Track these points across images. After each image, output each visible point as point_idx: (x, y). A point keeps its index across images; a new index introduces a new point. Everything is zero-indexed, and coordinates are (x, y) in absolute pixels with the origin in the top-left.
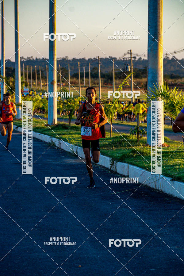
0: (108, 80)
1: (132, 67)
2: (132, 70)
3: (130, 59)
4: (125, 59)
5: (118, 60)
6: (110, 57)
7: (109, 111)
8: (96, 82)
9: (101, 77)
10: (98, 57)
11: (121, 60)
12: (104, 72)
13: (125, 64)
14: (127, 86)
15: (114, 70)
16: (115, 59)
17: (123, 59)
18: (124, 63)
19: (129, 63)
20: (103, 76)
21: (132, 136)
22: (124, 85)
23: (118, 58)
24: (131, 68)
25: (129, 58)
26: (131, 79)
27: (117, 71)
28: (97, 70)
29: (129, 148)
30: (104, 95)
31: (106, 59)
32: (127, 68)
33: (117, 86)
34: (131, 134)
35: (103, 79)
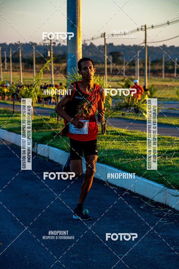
0: (28, 65)
1: (52, 52)
2: (52, 55)
3: (50, 44)
4: (45, 45)
5: (39, 46)
6: (30, 42)
7: (30, 94)
8: (17, 66)
9: (22, 62)
10: (19, 42)
11: (41, 45)
12: (25, 57)
13: (45, 50)
14: (47, 71)
15: (34, 55)
16: (35, 44)
17: (42, 45)
18: (45, 48)
19: (49, 49)
20: (24, 61)
21: (52, 118)
22: (44, 69)
23: (38, 44)
24: (51, 54)
25: (48, 43)
26: (50, 64)
27: (37, 56)
28: (17, 55)
29: (49, 130)
30: (25, 79)
31: (27, 44)
32: (47, 53)
33: (38, 70)
34: (52, 117)
35: (23, 64)
